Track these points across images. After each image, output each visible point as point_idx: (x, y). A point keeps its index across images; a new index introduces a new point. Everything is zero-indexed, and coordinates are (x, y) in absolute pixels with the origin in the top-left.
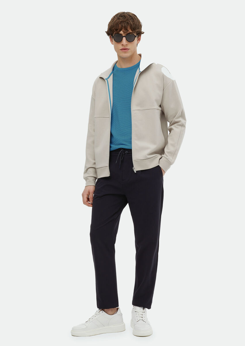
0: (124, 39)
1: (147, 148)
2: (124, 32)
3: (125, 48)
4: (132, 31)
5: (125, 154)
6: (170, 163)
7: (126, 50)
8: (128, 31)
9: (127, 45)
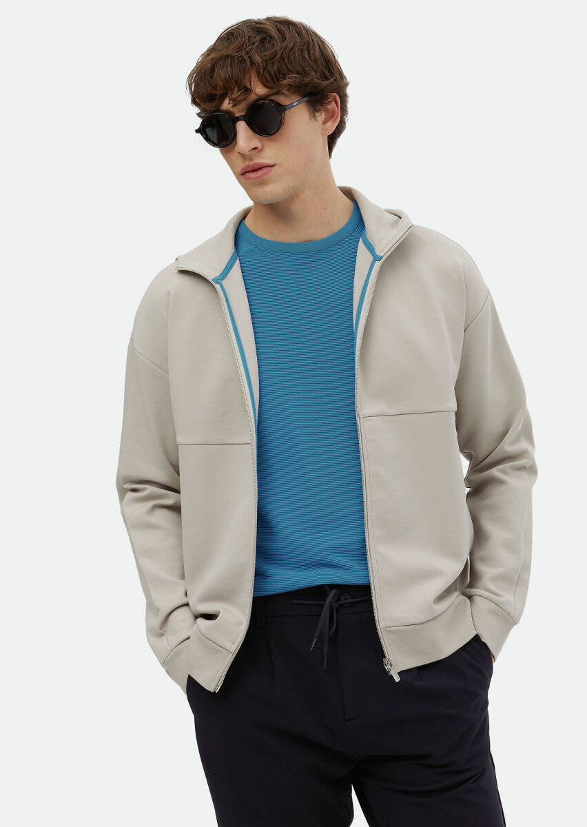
0: (242, 127)
1: (428, 574)
2: (236, 103)
3: (251, 163)
4: (266, 86)
5: (341, 606)
6: (508, 620)
7: (260, 173)
8: (248, 91)
9: (262, 150)
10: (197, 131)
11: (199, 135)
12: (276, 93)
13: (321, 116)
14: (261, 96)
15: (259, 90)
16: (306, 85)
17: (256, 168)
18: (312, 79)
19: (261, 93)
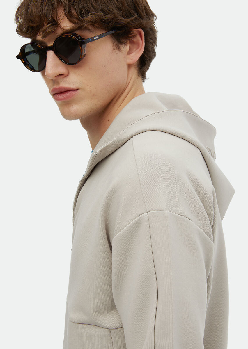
0: (51, 55)
3: (58, 87)
4: (71, 21)
9: (68, 75)
10: (18, 57)
11: (19, 60)
12: (80, 28)
13: (126, 48)
14: (66, 30)
15: (66, 25)
16: (109, 21)
17: (62, 91)
18: (115, 17)
19: (68, 28)
